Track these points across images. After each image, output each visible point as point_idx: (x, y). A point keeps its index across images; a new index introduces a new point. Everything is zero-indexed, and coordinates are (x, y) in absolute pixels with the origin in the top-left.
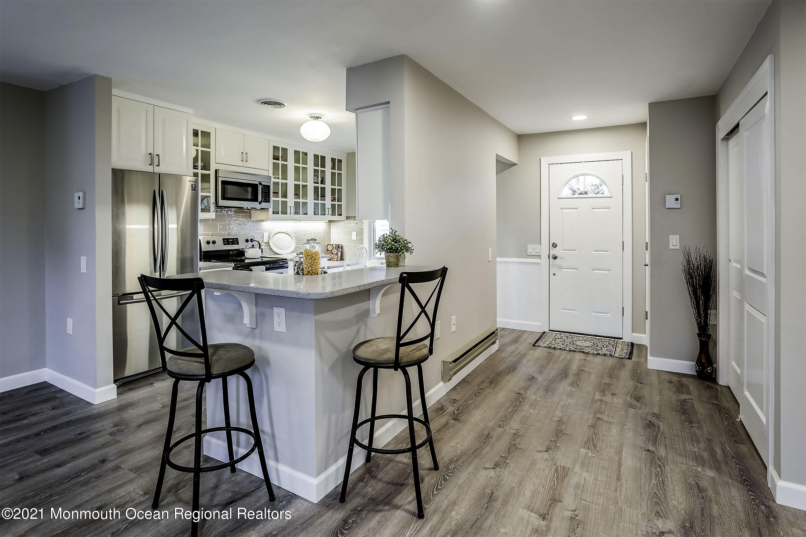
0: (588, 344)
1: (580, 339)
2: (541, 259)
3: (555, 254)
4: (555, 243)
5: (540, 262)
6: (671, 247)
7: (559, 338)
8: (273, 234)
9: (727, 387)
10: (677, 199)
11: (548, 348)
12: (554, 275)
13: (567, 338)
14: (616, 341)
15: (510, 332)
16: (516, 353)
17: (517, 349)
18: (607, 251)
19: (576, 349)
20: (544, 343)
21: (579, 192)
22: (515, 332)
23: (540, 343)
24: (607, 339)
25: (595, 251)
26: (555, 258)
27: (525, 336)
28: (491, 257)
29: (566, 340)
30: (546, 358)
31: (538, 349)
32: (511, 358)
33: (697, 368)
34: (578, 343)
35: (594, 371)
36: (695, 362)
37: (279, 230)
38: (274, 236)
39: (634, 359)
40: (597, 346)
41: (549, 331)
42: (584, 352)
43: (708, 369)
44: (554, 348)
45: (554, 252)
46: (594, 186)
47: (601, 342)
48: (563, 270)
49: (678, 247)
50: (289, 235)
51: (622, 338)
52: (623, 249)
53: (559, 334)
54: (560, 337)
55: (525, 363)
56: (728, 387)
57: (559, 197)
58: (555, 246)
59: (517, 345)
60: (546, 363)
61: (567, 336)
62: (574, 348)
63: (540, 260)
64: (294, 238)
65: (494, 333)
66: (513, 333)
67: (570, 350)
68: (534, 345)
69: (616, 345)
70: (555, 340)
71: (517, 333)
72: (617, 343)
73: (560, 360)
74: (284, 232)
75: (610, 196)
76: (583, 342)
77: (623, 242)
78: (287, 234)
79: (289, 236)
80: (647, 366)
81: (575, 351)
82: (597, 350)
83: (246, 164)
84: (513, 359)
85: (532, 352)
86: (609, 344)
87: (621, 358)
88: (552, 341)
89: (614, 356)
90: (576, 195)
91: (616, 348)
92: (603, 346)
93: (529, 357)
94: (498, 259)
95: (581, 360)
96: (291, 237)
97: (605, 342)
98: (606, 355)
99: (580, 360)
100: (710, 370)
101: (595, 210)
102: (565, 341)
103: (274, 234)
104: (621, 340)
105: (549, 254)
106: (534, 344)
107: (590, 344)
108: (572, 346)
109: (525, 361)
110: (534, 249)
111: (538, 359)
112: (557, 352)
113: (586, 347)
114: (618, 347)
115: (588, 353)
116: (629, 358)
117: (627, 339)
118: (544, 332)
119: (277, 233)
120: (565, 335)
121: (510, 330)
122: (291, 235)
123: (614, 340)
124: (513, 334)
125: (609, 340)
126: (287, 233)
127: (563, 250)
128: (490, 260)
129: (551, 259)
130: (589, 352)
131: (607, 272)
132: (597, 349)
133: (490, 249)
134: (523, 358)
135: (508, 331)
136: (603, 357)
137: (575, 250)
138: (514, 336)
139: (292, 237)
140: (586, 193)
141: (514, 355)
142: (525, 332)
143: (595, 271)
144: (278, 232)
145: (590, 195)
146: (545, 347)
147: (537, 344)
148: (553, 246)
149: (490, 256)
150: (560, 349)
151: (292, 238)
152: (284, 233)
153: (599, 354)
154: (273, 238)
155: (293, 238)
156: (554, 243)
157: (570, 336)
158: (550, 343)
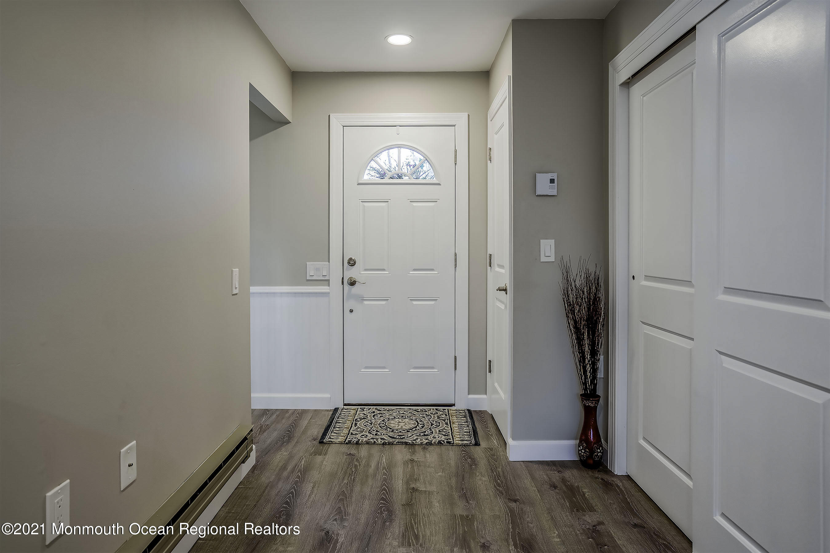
0: (408, 424)
1: (395, 414)
2: (329, 286)
3: (351, 277)
4: (353, 258)
5: (328, 291)
6: (543, 259)
7: (361, 419)
9: (626, 477)
10: (552, 181)
11: (347, 443)
12: (351, 311)
13: (374, 416)
14: (447, 411)
15: (278, 416)
16: (290, 468)
17: (291, 457)
18: (432, 270)
19: (394, 440)
20: (338, 434)
21: (389, 174)
22: (287, 415)
23: (332, 436)
24: (433, 409)
25: (415, 270)
26: (352, 283)
27: (304, 423)
28: (237, 286)
29: (373, 421)
30: (345, 473)
31: (329, 450)
32: (280, 485)
33: (581, 452)
34: (393, 424)
35: (433, 488)
36: (576, 439)
39: (483, 444)
40: (423, 427)
41: (344, 405)
42: (406, 443)
43: (599, 451)
44: (357, 443)
45: (351, 273)
46: (412, 167)
47: (427, 415)
48: (366, 302)
49: (552, 259)
51: (454, 405)
52: (456, 265)
53: (359, 410)
54: (362, 416)
55: (308, 493)
56: (628, 477)
57: (360, 182)
58: (352, 263)
59: (290, 446)
60: (347, 484)
61: (374, 412)
62: (389, 436)
63: (328, 288)
65: (245, 439)
66: (283, 418)
67: (383, 443)
68: (321, 442)
69: (450, 419)
70: (356, 424)
71: (289, 417)
72: (449, 414)
73: (371, 470)
75: (437, 182)
76: (400, 420)
77: (456, 255)
80: (507, 458)
81: (392, 444)
82: (425, 435)
84: (283, 487)
85: (319, 458)
86: (438, 417)
87: (464, 445)
88: (352, 426)
89: (454, 443)
90: (386, 180)
91: (450, 425)
92: (432, 425)
93: (315, 475)
94: (253, 289)
95: (406, 463)
97: (432, 416)
98: (441, 443)
99: (404, 464)
100: (600, 452)
101: (415, 204)
102: (371, 424)
104: (453, 408)
105: (343, 278)
106: (320, 440)
107: (412, 424)
108: (384, 432)
109: (307, 488)
110: (317, 269)
111: (333, 475)
112: (363, 451)
113: (408, 431)
114: (453, 423)
115: (413, 445)
116: (477, 444)
117: (461, 405)
118: (336, 410)
120: (369, 409)
121: (278, 413)
123: (443, 409)
124: (284, 421)
125: (436, 409)
127: (366, 270)
128: (234, 293)
129: (346, 286)
130: (414, 442)
131: (433, 303)
132: (425, 432)
133: (236, 271)
134: (304, 481)
135: (274, 416)
136: (437, 449)
137: (384, 270)
138: (284, 424)
140: (400, 177)
141: (285, 474)
142: (304, 412)
143: (415, 303)
145: (406, 179)
146: (341, 443)
147: (327, 439)
148: (349, 263)
149: (236, 283)
150: (367, 443)
153: (430, 444)
156: (351, 259)
157: (378, 412)
158: (349, 432)
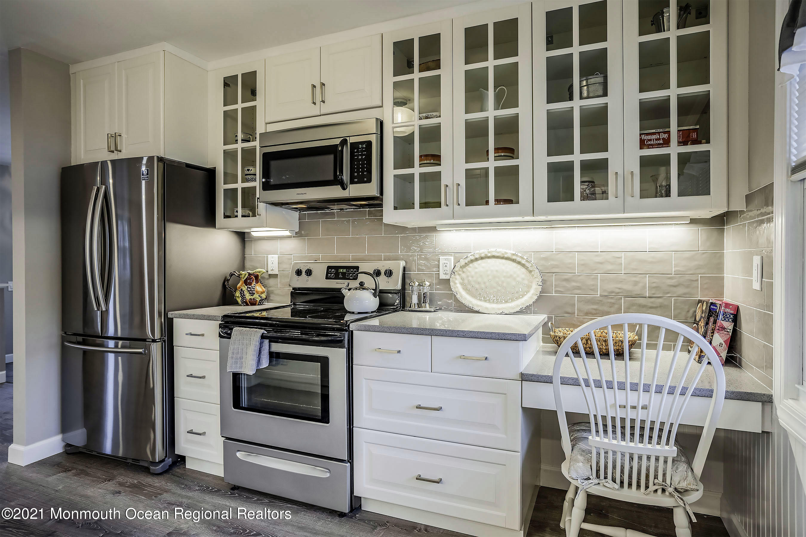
8: (466, 261)
37: (483, 252)
38: (471, 265)
50: (519, 263)
64: (536, 273)
74: (502, 256)
78: (514, 261)
79: (519, 267)
83: (325, 109)
96: (527, 268)
103: (469, 259)
119: (477, 256)
122: (528, 265)
126: (514, 257)
139: (531, 269)
144: (483, 255)
151: (530, 272)
152: (503, 258)
154: (464, 270)
155: (533, 273)
